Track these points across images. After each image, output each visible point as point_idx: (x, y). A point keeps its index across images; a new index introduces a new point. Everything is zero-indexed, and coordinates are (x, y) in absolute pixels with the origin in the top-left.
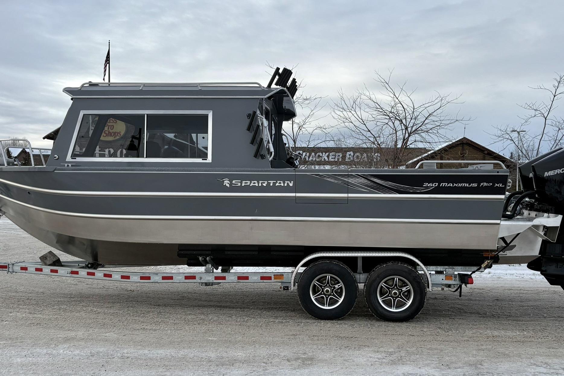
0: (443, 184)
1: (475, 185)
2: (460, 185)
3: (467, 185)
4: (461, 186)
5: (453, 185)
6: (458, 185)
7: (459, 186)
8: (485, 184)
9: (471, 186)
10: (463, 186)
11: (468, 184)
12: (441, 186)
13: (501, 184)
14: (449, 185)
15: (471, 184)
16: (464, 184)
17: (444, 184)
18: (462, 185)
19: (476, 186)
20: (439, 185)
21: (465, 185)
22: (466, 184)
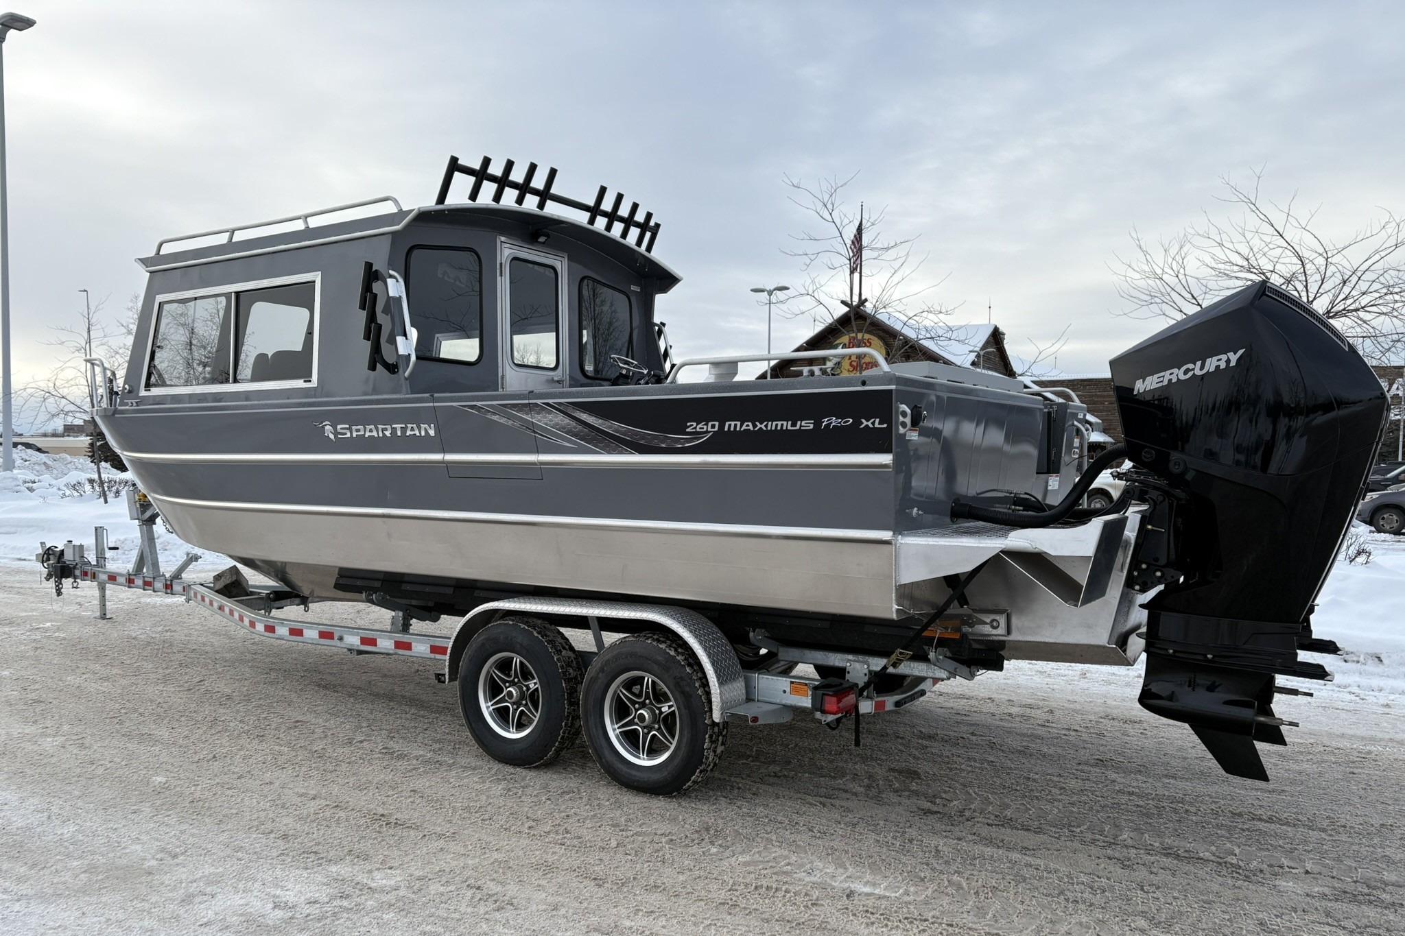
0: (730, 425)
1: (808, 425)
2: (772, 426)
3: (787, 425)
4: (773, 428)
5: (755, 426)
6: (766, 426)
7: (769, 428)
8: (835, 422)
9: (798, 427)
10: (779, 428)
11: (790, 423)
12: (726, 429)
13: (877, 420)
14: (744, 427)
15: (799, 423)
16: (780, 423)
17: (733, 423)
18: (777, 425)
19: (812, 426)
20: (722, 426)
21: (782, 425)
22: (785, 423)
